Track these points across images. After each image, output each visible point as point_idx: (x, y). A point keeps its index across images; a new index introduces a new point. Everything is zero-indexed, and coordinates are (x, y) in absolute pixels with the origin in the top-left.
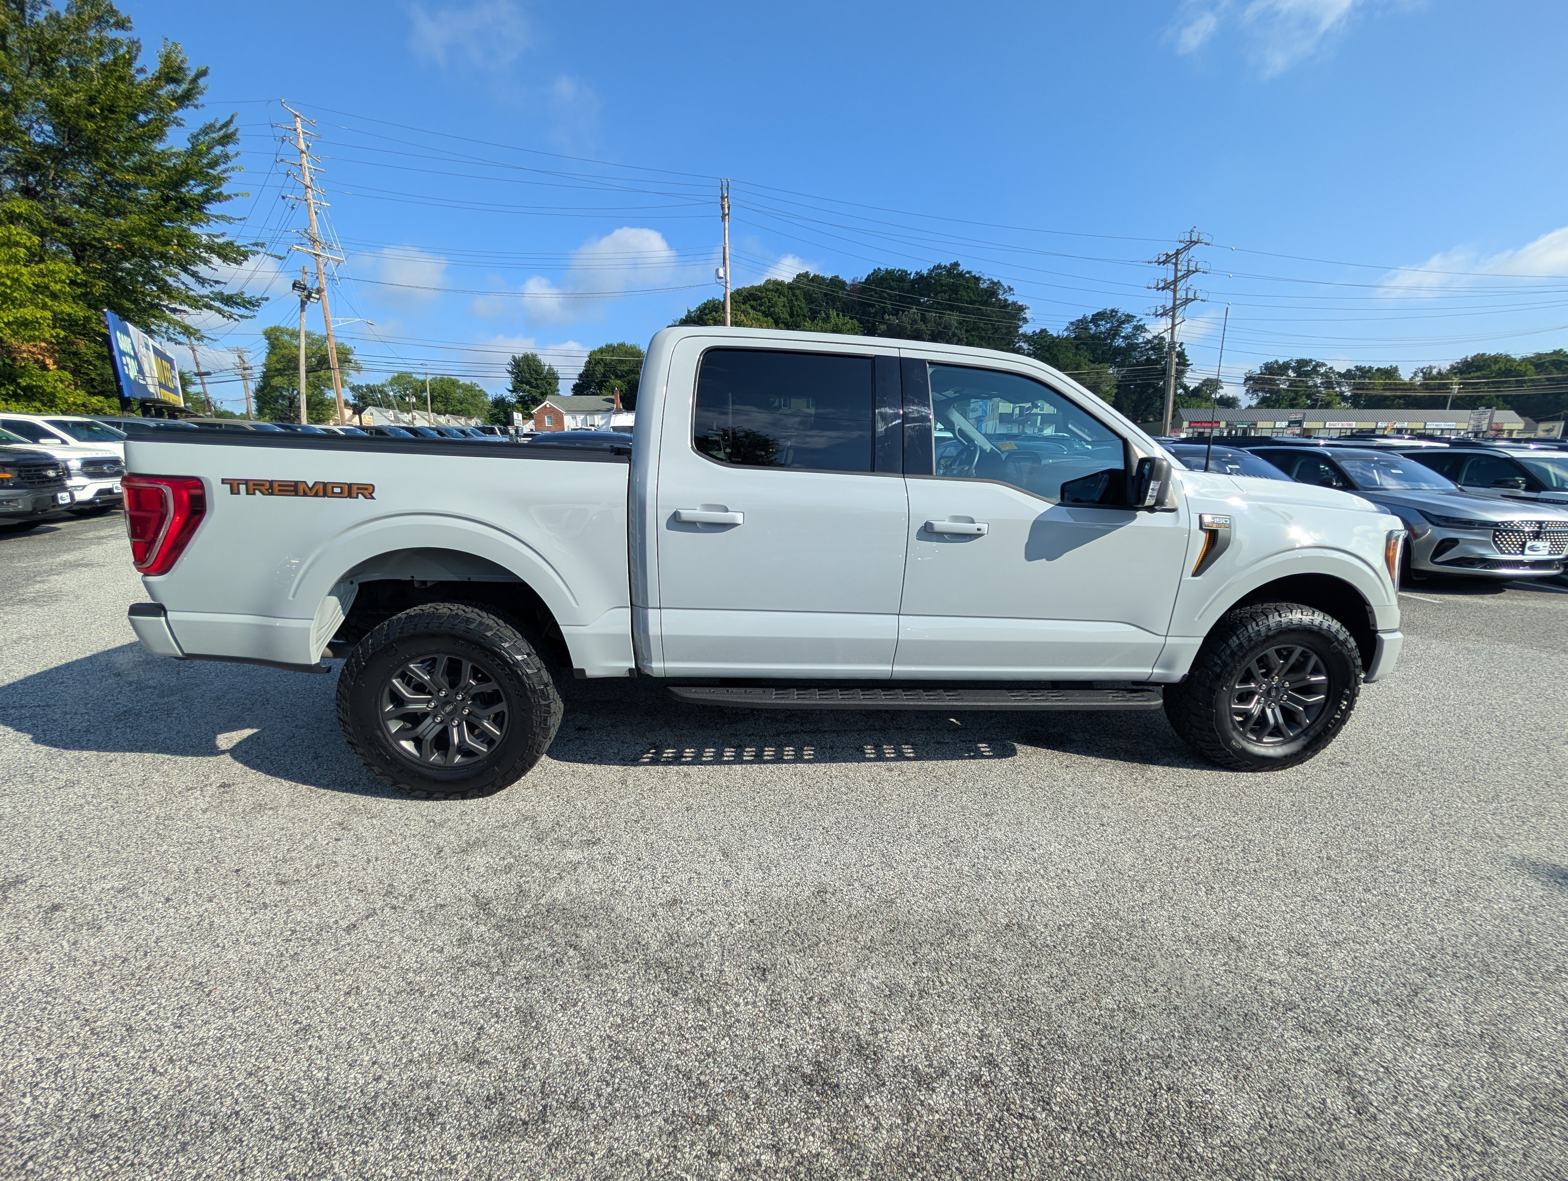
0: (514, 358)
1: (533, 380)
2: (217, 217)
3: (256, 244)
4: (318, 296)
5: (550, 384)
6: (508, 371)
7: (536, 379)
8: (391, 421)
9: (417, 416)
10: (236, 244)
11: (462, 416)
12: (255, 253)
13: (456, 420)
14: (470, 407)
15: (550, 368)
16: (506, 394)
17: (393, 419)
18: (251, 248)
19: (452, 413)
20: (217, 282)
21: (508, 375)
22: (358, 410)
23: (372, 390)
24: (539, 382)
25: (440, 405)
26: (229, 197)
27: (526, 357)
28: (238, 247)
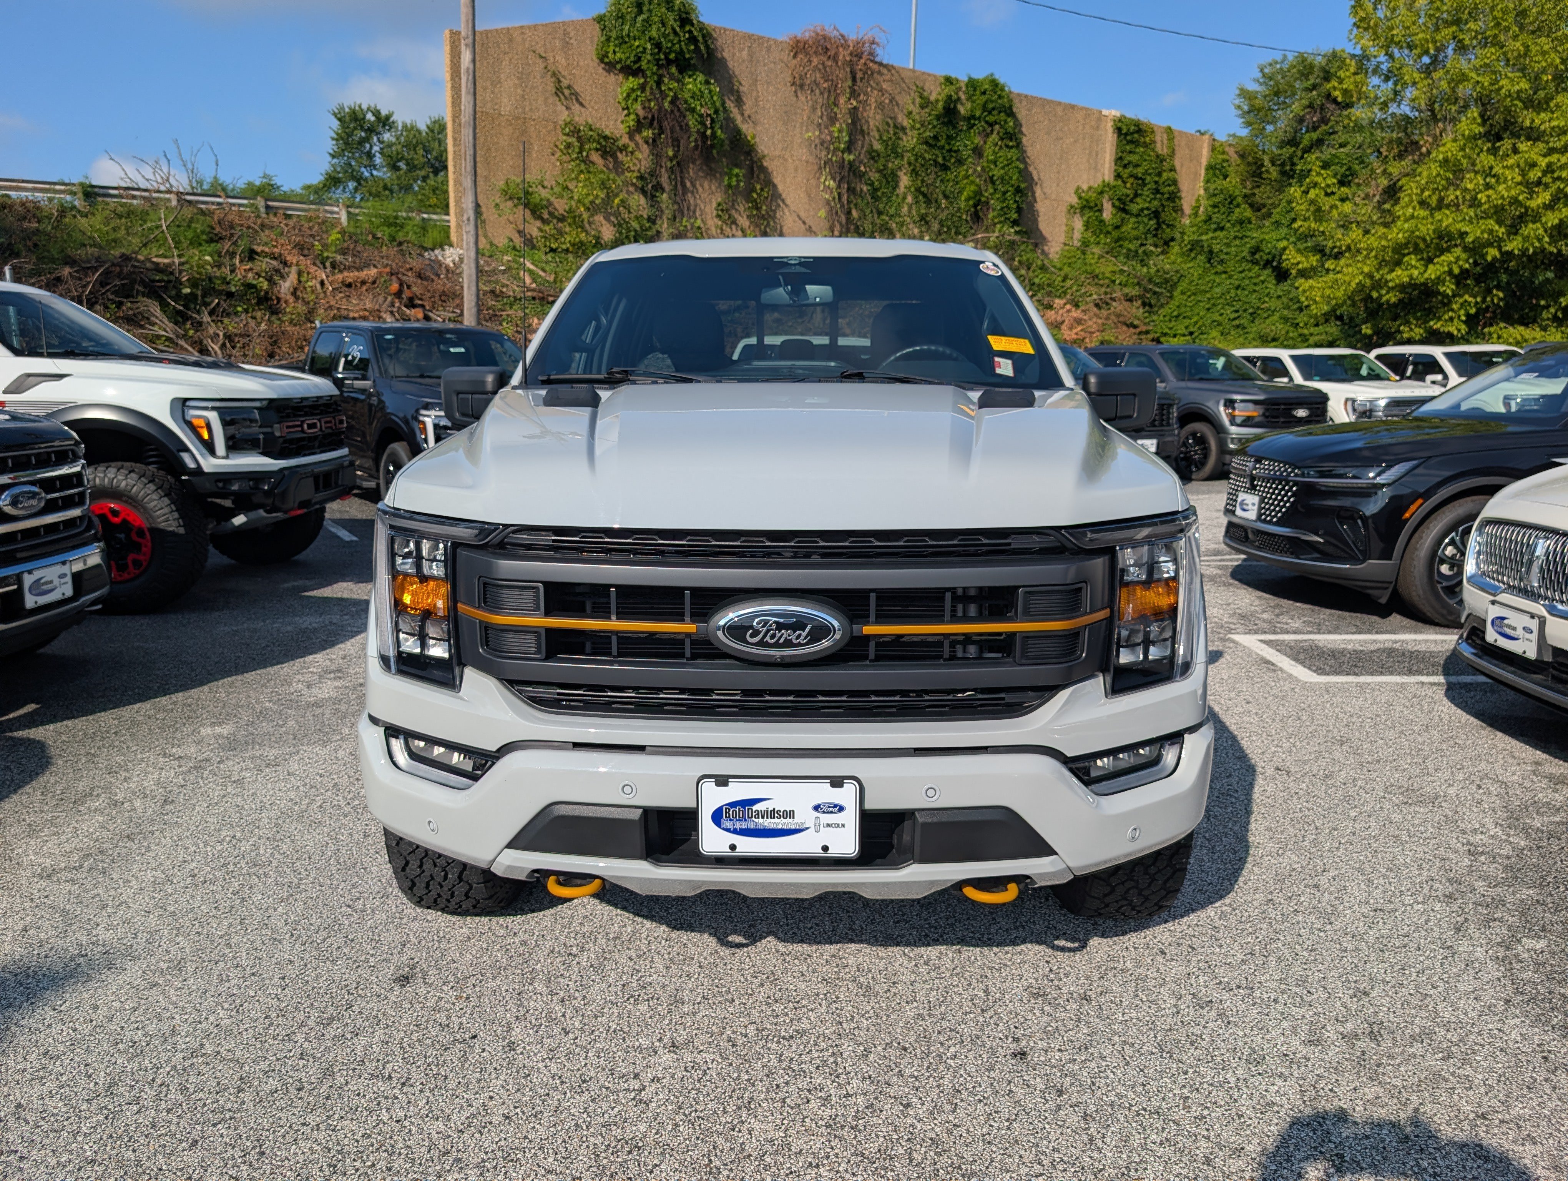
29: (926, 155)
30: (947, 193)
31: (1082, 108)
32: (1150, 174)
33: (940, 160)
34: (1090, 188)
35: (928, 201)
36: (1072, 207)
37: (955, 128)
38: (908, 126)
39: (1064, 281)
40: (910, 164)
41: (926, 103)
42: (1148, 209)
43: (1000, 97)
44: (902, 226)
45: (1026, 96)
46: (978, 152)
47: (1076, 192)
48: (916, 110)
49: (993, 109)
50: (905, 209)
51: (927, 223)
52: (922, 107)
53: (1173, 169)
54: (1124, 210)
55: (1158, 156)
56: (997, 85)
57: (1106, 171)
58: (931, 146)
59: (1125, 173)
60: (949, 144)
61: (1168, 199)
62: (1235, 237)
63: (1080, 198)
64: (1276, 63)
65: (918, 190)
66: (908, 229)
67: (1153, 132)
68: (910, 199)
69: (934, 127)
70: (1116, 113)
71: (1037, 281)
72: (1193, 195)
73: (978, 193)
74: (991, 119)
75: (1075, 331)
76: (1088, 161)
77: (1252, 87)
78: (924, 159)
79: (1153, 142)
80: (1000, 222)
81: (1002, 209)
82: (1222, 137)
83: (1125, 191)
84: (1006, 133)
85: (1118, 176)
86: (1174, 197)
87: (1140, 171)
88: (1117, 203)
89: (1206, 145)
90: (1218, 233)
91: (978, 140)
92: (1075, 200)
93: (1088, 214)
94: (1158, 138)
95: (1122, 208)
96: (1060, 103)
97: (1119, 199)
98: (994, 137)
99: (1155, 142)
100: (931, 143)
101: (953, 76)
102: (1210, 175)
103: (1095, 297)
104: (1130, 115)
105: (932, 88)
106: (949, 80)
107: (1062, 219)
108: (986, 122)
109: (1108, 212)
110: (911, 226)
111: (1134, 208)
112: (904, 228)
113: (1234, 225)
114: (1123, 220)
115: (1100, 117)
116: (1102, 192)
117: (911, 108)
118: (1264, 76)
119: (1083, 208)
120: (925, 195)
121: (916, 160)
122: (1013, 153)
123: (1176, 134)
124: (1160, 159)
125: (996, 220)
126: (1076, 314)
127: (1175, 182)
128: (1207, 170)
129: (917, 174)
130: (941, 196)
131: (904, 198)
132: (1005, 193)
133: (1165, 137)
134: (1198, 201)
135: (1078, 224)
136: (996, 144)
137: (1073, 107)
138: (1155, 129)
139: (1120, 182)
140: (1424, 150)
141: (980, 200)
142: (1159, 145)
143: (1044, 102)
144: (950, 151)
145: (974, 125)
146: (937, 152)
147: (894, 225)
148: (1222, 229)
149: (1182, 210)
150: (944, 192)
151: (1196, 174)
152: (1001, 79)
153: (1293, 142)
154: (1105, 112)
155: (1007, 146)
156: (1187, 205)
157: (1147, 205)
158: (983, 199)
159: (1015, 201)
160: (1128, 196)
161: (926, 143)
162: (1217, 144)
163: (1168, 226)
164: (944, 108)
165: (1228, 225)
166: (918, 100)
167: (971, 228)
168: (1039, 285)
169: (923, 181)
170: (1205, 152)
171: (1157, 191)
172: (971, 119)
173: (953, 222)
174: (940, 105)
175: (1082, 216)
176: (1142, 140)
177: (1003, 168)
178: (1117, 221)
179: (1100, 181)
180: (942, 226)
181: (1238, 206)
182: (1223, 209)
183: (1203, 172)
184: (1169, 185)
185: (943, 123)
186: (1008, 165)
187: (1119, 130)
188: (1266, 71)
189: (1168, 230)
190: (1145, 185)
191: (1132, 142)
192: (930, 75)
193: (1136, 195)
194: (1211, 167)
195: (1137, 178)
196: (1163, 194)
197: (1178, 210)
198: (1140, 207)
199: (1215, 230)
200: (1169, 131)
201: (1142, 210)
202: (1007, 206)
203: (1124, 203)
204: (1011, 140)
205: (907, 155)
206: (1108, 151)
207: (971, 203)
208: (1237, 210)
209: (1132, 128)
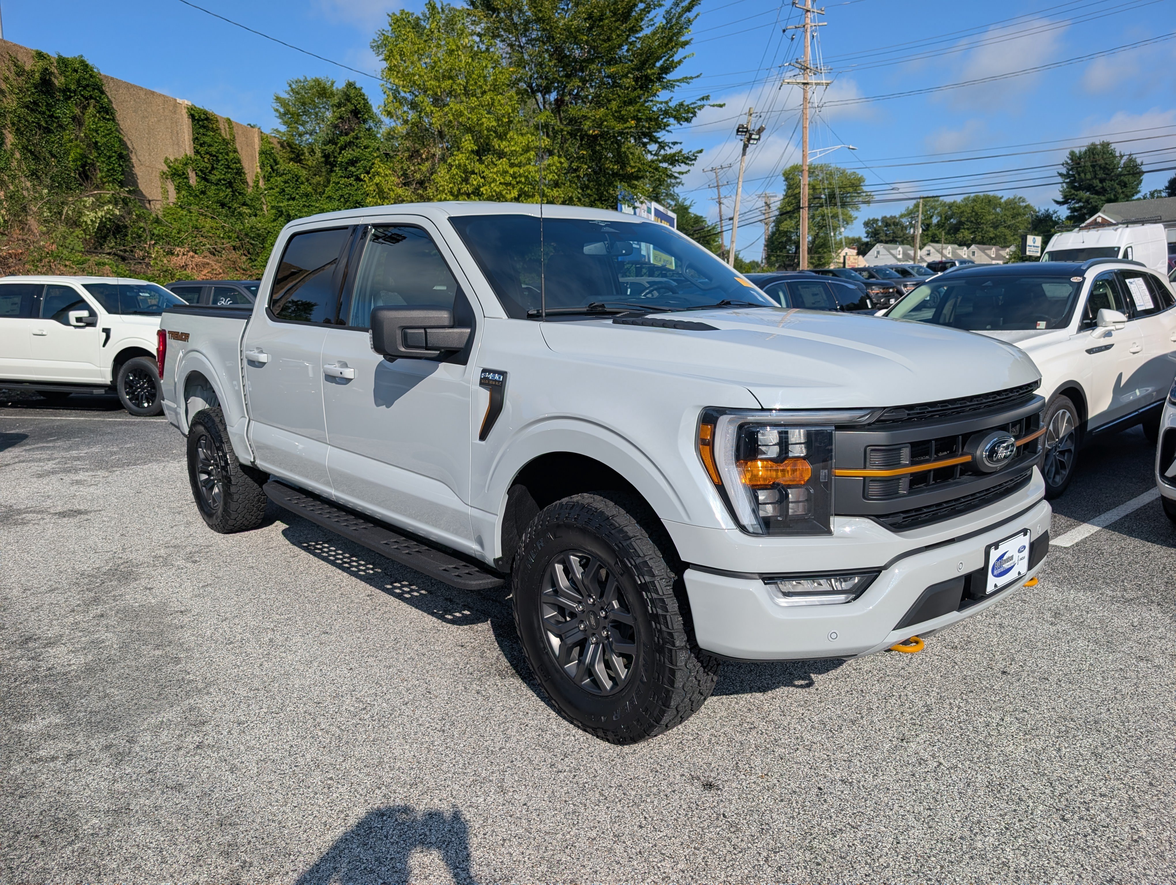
0: (1072, 154)
1: (1096, 182)
2: (678, 81)
3: (703, 99)
4: (757, 137)
5: (1125, 185)
6: (1061, 175)
7: (1102, 181)
8: (899, 260)
9: (932, 250)
10: (685, 104)
11: (994, 245)
12: (701, 107)
13: (983, 251)
14: (1007, 232)
15: (1131, 160)
16: (1053, 208)
17: (900, 257)
18: (699, 103)
19: (982, 243)
20: (674, 143)
21: (1060, 179)
22: (863, 249)
23: (888, 222)
24: (1107, 184)
25: (966, 233)
26: (680, 62)
27: (1092, 151)
28: (688, 106)
29: (29, 118)
30: (54, 152)
31: (160, 95)
32: (221, 153)
33: (43, 123)
34: (176, 160)
35: (37, 158)
36: (164, 173)
37: (52, 97)
38: (7, 90)
39: (178, 233)
40: (13, 124)
41: (20, 72)
42: (224, 180)
43: (91, 76)
44: (14, 179)
45: (112, 79)
46: (77, 121)
47: (165, 162)
48: (12, 76)
49: (88, 85)
50: (15, 164)
51: (38, 177)
52: (18, 75)
53: (235, 151)
54: (207, 180)
55: (224, 140)
56: (87, 66)
57: (187, 148)
58: (32, 110)
59: (202, 150)
60: (50, 111)
61: (236, 173)
62: (304, 206)
63: (169, 167)
64: (300, 82)
65: (25, 148)
66: (20, 182)
67: (217, 121)
68: (17, 155)
69: (33, 93)
70: (188, 103)
71: (156, 232)
72: (253, 172)
73: (84, 156)
74: (87, 94)
75: (203, 273)
76: (171, 138)
77: (285, 96)
78: (27, 121)
79: (218, 129)
80: (109, 182)
81: (108, 170)
82: (267, 131)
83: (204, 164)
84: (102, 107)
85: (197, 152)
86: (240, 172)
87: (213, 150)
88: (200, 174)
89: (256, 135)
90: (291, 202)
91: (77, 111)
92: (165, 169)
93: (178, 180)
94: (221, 126)
95: (204, 178)
96: (141, 89)
97: (200, 170)
98: (91, 110)
99: (219, 129)
100: (32, 107)
101: (44, 51)
102: (263, 158)
103: (208, 246)
104: (199, 106)
105: (25, 59)
106: (40, 55)
107: (157, 182)
108: (82, 95)
109: (193, 180)
110: (23, 179)
111: (213, 178)
112: (17, 181)
113: (301, 197)
114: (206, 187)
115: (176, 105)
116: (186, 164)
117: (7, 74)
118: (292, 90)
119: (174, 175)
120: (32, 153)
121: (19, 121)
122: (110, 125)
123: (234, 124)
124: (226, 143)
125: (105, 180)
126: (198, 259)
127: (239, 161)
128: (260, 154)
129: (22, 133)
130: (48, 155)
131: (12, 154)
132: (110, 157)
133: (227, 126)
134: (257, 176)
135: (171, 187)
136: (94, 116)
137: (153, 93)
138: (219, 119)
139: (199, 157)
140: (424, 156)
141: (86, 162)
142: (223, 132)
143: (129, 86)
144: (51, 116)
145: (71, 97)
146: (39, 116)
147: (6, 178)
148: (294, 199)
149: (247, 182)
150: (50, 152)
151: (253, 156)
152: (90, 62)
153: (332, 142)
154: (179, 101)
155: (104, 118)
156: (250, 179)
157: (223, 177)
158: (89, 161)
159: (120, 165)
160: (207, 168)
161: (27, 107)
162: (265, 137)
163: (240, 194)
164: (41, 79)
165: (297, 196)
166: (13, 68)
167: (81, 185)
168: (158, 236)
169: (28, 140)
170: (257, 140)
171: (228, 167)
172: (67, 92)
173: (63, 179)
174: (37, 75)
175: (173, 181)
176: (211, 126)
177: (104, 136)
178: (201, 187)
179: (183, 155)
180: (54, 181)
181: (302, 183)
182: (292, 185)
183: (257, 155)
184: (235, 163)
185: (42, 91)
186: (109, 134)
187: (192, 116)
188: (294, 86)
189: (240, 197)
190: (218, 161)
191: (203, 127)
192: (21, 48)
193: (213, 168)
194: (262, 153)
195: (211, 155)
196: (232, 169)
197: (244, 182)
198: (218, 177)
199: (288, 200)
200: (229, 121)
201: (220, 180)
202: (113, 169)
203: (205, 174)
204: (108, 114)
205: (9, 116)
206: (186, 131)
207: (79, 163)
208: (302, 186)
209: (203, 116)
